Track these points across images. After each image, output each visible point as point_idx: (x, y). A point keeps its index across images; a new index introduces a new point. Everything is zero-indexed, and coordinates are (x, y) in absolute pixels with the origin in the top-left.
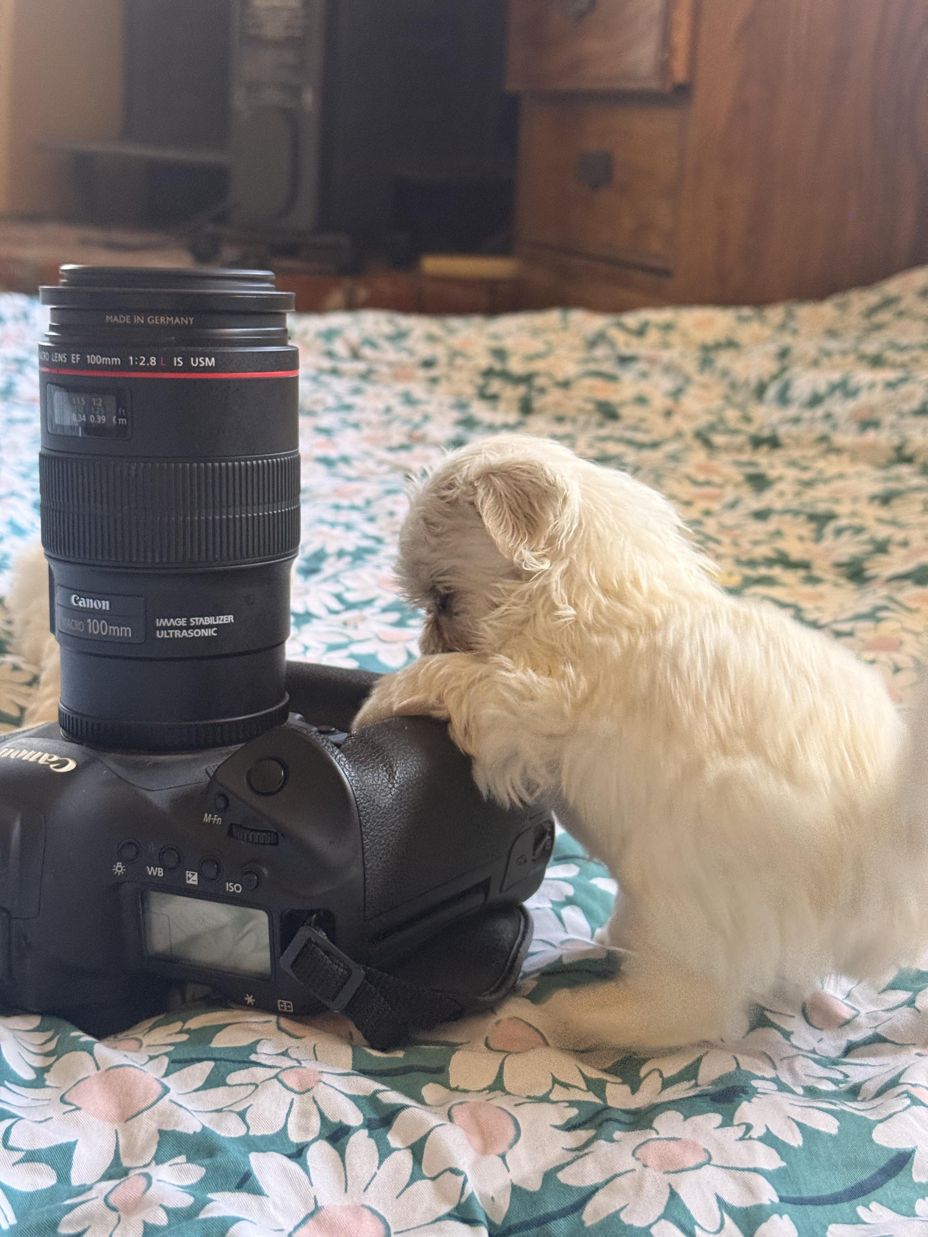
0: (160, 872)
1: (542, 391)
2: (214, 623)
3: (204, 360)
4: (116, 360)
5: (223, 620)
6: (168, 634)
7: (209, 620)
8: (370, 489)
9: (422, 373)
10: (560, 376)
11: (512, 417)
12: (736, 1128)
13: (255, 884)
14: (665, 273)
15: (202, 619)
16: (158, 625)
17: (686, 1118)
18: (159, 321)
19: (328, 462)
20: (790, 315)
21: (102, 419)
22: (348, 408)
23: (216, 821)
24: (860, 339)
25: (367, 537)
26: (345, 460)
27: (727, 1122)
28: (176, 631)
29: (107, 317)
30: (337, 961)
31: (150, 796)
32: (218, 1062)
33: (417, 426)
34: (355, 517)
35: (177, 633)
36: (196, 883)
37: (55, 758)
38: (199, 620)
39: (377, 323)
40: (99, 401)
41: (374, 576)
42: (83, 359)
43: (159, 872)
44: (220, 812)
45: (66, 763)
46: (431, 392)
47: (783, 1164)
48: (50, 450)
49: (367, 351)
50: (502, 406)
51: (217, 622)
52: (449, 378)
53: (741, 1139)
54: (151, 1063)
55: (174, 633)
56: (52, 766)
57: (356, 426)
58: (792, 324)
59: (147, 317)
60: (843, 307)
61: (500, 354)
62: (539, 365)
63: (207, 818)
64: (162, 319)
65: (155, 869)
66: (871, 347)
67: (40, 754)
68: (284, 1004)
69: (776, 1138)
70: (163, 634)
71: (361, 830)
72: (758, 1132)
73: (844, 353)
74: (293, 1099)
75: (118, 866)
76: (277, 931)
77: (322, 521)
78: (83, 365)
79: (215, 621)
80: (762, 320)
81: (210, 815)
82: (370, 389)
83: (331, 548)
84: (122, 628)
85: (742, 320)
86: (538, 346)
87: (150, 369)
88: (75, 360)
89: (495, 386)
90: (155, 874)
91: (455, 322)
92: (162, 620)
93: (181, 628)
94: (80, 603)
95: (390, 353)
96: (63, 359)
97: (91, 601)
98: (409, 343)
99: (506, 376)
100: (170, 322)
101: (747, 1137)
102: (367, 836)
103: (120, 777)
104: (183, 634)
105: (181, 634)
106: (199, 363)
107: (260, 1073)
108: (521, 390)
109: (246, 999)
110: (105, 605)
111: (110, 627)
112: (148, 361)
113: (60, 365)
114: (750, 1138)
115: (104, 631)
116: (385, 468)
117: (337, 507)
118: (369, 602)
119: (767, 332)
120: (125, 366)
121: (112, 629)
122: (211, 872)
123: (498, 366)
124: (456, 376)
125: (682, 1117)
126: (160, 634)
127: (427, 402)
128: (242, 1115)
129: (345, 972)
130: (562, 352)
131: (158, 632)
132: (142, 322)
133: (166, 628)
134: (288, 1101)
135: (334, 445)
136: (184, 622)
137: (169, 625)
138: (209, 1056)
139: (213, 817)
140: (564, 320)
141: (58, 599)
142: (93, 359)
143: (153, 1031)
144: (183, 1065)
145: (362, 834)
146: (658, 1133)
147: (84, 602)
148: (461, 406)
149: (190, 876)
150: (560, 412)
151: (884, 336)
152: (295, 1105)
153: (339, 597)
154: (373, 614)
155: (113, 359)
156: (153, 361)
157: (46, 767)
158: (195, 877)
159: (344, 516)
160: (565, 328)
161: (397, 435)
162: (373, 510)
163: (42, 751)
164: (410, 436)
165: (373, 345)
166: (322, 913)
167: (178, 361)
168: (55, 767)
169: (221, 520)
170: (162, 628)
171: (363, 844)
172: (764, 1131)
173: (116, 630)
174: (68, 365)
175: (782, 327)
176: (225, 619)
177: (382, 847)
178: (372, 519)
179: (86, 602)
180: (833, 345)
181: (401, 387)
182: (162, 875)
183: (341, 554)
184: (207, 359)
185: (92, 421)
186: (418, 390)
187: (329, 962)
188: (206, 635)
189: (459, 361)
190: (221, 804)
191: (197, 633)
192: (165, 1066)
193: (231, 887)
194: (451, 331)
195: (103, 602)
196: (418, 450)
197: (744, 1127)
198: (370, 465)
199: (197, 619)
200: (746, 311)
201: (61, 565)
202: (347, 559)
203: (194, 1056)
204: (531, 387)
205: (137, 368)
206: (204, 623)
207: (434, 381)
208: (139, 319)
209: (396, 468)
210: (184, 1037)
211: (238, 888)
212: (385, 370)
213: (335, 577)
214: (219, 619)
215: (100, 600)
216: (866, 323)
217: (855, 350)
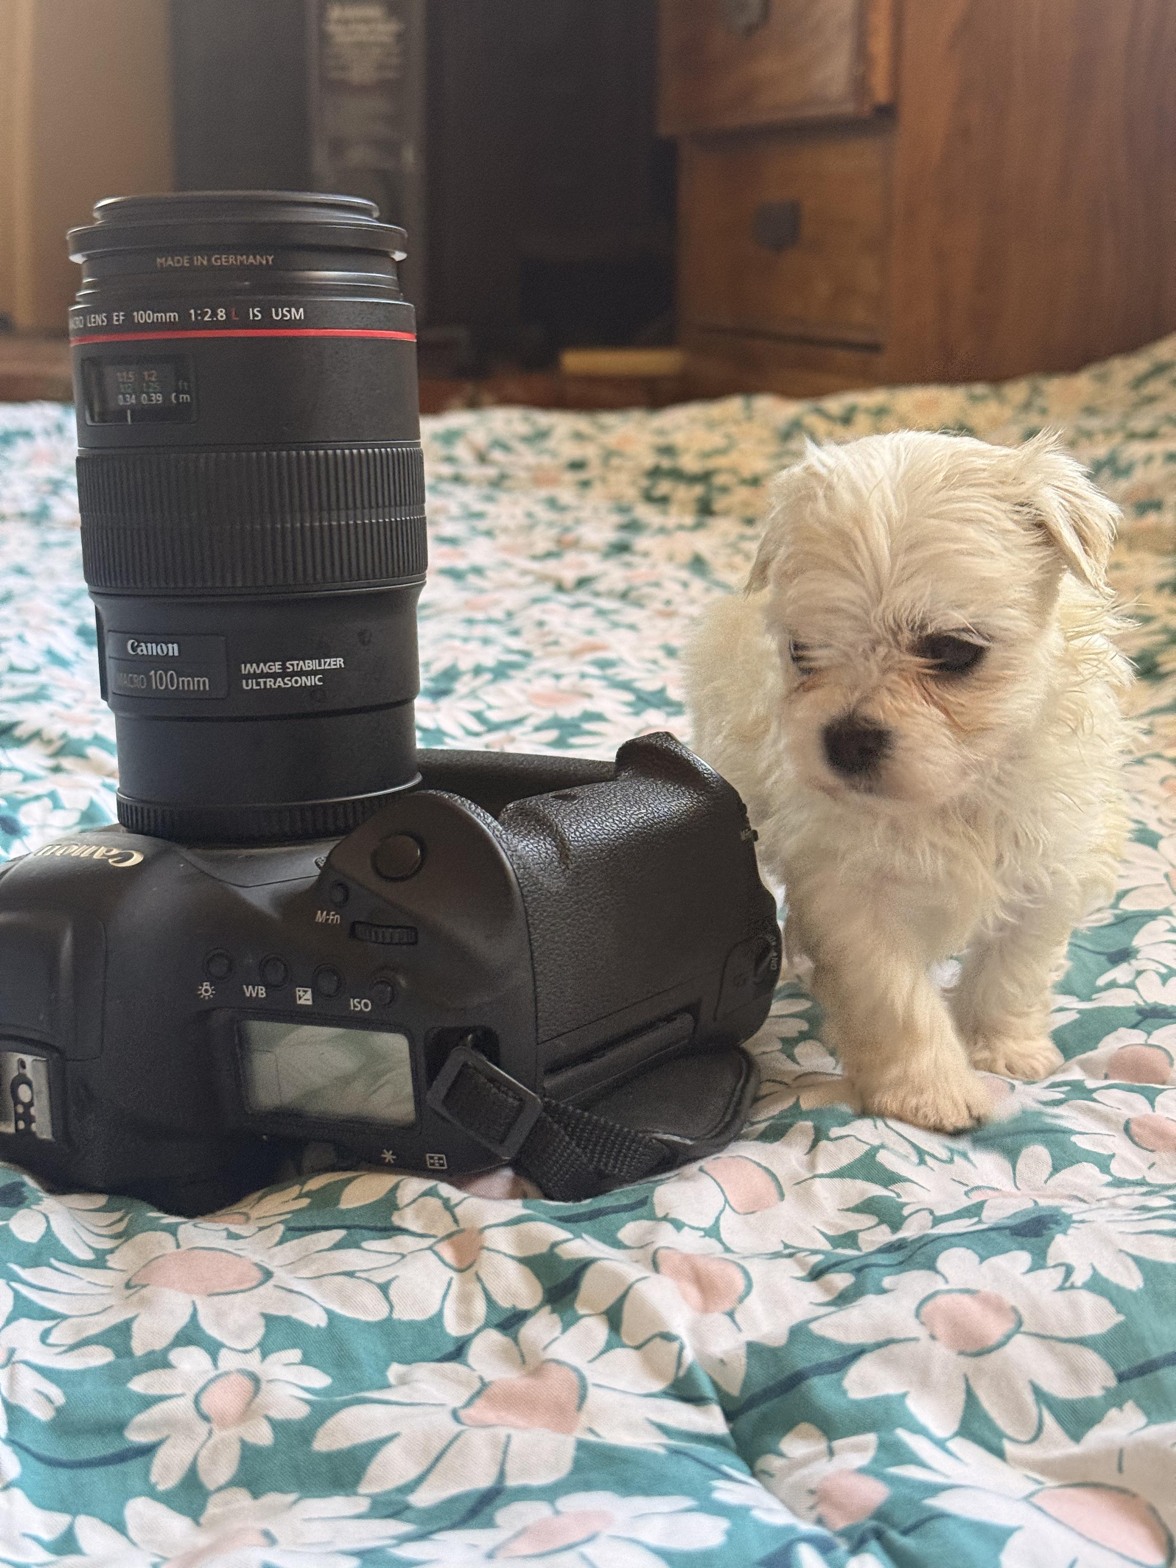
0: (262, 992)
1: (725, 490)
2: (318, 668)
3: (289, 312)
4: (173, 316)
5: (329, 665)
6: (258, 684)
7: (311, 665)
8: (511, 599)
9: (570, 477)
10: (747, 473)
11: (689, 520)
12: (1051, 1270)
13: (388, 1000)
14: (874, 348)
15: (301, 663)
16: (243, 672)
17: (983, 1259)
18: (228, 262)
19: (455, 575)
20: (1036, 391)
21: (157, 398)
22: (480, 515)
23: (333, 920)
24: (1127, 416)
25: (510, 651)
26: (478, 571)
27: (1039, 1263)
28: (268, 680)
29: (158, 260)
30: (503, 1089)
31: (244, 893)
32: (353, 1230)
33: (567, 529)
34: (493, 631)
35: (270, 682)
36: (310, 1003)
37: (115, 851)
38: (298, 665)
39: (509, 422)
40: (152, 376)
41: (523, 691)
42: (129, 317)
43: (260, 992)
44: (338, 907)
45: (131, 856)
46: (581, 497)
47: (1121, 1318)
48: (91, 448)
49: (497, 455)
50: (674, 509)
51: (322, 667)
52: (604, 480)
53: (1061, 1288)
54: (261, 1233)
55: (265, 683)
56: (110, 861)
57: (489, 533)
58: (1039, 402)
59: (212, 256)
60: (1103, 379)
61: (668, 450)
62: (720, 462)
63: (320, 917)
64: (232, 259)
65: (254, 988)
66: (1143, 422)
67: (94, 848)
68: (435, 1160)
69: (1106, 1281)
70: (252, 685)
71: (527, 921)
72: (1080, 1277)
73: (1108, 432)
74: (451, 1279)
75: (205, 987)
76: (422, 1060)
77: (451, 636)
78: (130, 325)
79: (320, 665)
80: (1002, 400)
81: (325, 913)
82: (504, 497)
83: (465, 664)
84: (196, 679)
85: (974, 399)
86: (716, 440)
87: (216, 325)
88: (117, 320)
89: (664, 487)
90: (254, 995)
91: (610, 419)
92: (248, 665)
93: (274, 676)
94: (139, 649)
95: (528, 456)
96: (103, 321)
97: (154, 645)
98: (551, 443)
99: (677, 475)
100: (241, 262)
101: (1068, 1284)
102: (536, 929)
103: (202, 872)
104: (277, 684)
105: (275, 684)
106: (284, 315)
107: (407, 1243)
108: (698, 490)
109: (383, 1156)
110: (173, 649)
111: (181, 679)
112: (214, 314)
113: (98, 330)
114: (1072, 1287)
115: (172, 686)
116: (529, 579)
117: (470, 622)
118: (519, 721)
119: (1008, 412)
120: (184, 324)
121: (183, 681)
122: (328, 985)
123: (666, 463)
124: (612, 477)
125: (976, 1258)
126: (247, 685)
127: (577, 508)
128: (384, 1288)
129: (516, 1103)
130: (746, 445)
131: (244, 682)
132: (205, 263)
133: (255, 676)
134: (446, 1279)
135: (463, 555)
136: (277, 667)
137: (258, 672)
138: (339, 1223)
139: (328, 914)
140: (748, 407)
141: (109, 651)
142: (142, 317)
143: (263, 1201)
144: (305, 1232)
145: (528, 927)
146: (947, 1282)
147: (144, 648)
148: (623, 509)
149: (301, 993)
150: (749, 512)
151: (1160, 409)
152: (454, 1283)
153: (478, 716)
154: (524, 734)
155: (168, 315)
156: (221, 314)
157: (103, 862)
158: (309, 995)
159: (479, 631)
160: (750, 418)
161: (542, 541)
162: (516, 623)
163: (96, 845)
164: (559, 542)
165: (505, 447)
166: (479, 1033)
167: (255, 313)
168: (114, 862)
169: (321, 527)
170: (249, 676)
171: (530, 940)
172: (1090, 1272)
173: (188, 681)
174: (110, 328)
175: (1027, 406)
176: (332, 663)
177: (555, 946)
178: (515, 633)
179: (147, 647)
180: (1093, 423)
181: (544, 493)
182: (264, 995)
183: (478, 671)
184: (293, 310)
185: (145, 403)
186: (566, 495)
187: (494, 1090)
188: (309, 684)
189: (615, 462)
190: (338, 896)
191: (296, 682)
192: (280, 1233)
193: (359, 1005)
194: (603, 428)
195: (170, 646)
196: (571, 557)
197: (1063, 1269)
198: (511, 575)
199: (295, 663)
200: (980, 389)
201: (113, 601)
202: (488, 676)
203: (318, 1224)
204: (710, 487)
205: (201, 325)
206: (304, 669)
207: (585, 484)
208: (200, 261)
209: (542, 579)
210: (305, 1202)
211: (366, 1005)
212: (522, 474)
213: (473, 694)
214: (325, 663)
215: (166, 644)
216: (1133, 396)
217: (1122, 427)
